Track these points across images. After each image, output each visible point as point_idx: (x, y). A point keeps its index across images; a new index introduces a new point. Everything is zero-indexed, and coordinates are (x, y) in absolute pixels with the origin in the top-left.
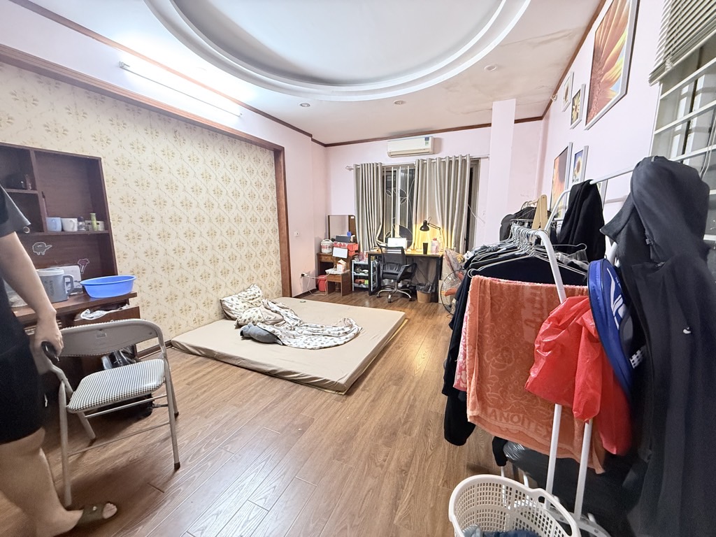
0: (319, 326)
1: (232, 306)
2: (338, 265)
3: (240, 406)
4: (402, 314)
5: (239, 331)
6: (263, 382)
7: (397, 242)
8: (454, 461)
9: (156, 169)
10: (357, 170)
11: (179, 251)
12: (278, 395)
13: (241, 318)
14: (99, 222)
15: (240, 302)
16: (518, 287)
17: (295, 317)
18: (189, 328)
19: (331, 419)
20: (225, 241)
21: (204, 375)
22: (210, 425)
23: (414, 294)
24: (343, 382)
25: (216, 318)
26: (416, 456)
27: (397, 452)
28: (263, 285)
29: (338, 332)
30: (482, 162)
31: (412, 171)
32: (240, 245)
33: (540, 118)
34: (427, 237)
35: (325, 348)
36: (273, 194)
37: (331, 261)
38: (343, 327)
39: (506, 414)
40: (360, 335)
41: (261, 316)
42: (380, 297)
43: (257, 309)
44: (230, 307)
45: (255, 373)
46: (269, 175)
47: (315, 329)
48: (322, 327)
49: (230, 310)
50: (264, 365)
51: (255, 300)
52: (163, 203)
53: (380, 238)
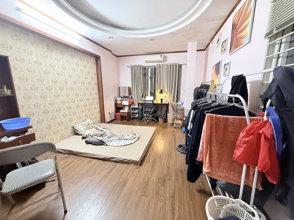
0: (121, 135)
1: (79, 129)
2: (125, 108)
3: (92, 176)
4: (155, 128)
5: (85, 140)
6: (101, 164)
7: (149, 98)
8: (191, 189)
9: (38, 64)
10: (132, 68)
11: (52, 104)
12: (109, 169)
13: (84, 134)
14: (8, 90)
15: (82, 127)
16: (227, 118)
17: (110, 132)
18: (58, 141)
19: (136, 177)
20: (74, 98)
21: (70, 163)
22: (79, 188)
23: (157, 119)
24: (138, 160)
25: (71, 135)
26: (176, 190)
27: (168, 189)
28: (92, 119)
29: (131, 138)
30: (183, 66)
31: (155, 69)
32: (81, 100)
33: (204, 50)
34: (162, 96)
35: (126, 145)
36: (95, 77)
37: (122, 107)
38: (132, 136)
39: (220, 170)
40: (140, 139)
41: (94, 133)
42: (143, 121)
43: (92, 129)
44: (78, 129)
45: (95, 160)
46: (93, 68)
47: (120, 137)
48: (123, 136)
49: (78, 131)
50: (100, 155)
51: (89, 125)
52: (42, 81)
53: (142, 97)
